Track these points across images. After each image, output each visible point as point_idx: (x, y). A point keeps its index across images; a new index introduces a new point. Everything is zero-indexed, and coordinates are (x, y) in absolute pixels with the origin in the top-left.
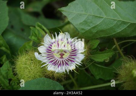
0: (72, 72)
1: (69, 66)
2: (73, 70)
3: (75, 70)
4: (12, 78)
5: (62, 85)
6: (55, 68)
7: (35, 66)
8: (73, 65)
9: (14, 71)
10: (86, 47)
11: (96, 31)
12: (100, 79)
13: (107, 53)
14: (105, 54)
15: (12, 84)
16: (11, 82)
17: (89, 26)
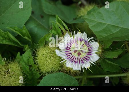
0: (87, 70)
1: (84, 65)
2: (87, 69)
3: (89, 68)
4: (32, 65)
5: (76, 79)
6: (72, 64)
7: (54, 59)
8: (87, 63)
9: (35, 61)
10: (101, 48)
11: (111, 38)
12: (108, 72)
13: (118, 51)
14: (116, 52)
15: (32, 69)
16: (31, 68)
17: (107, 33)
